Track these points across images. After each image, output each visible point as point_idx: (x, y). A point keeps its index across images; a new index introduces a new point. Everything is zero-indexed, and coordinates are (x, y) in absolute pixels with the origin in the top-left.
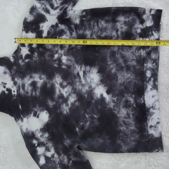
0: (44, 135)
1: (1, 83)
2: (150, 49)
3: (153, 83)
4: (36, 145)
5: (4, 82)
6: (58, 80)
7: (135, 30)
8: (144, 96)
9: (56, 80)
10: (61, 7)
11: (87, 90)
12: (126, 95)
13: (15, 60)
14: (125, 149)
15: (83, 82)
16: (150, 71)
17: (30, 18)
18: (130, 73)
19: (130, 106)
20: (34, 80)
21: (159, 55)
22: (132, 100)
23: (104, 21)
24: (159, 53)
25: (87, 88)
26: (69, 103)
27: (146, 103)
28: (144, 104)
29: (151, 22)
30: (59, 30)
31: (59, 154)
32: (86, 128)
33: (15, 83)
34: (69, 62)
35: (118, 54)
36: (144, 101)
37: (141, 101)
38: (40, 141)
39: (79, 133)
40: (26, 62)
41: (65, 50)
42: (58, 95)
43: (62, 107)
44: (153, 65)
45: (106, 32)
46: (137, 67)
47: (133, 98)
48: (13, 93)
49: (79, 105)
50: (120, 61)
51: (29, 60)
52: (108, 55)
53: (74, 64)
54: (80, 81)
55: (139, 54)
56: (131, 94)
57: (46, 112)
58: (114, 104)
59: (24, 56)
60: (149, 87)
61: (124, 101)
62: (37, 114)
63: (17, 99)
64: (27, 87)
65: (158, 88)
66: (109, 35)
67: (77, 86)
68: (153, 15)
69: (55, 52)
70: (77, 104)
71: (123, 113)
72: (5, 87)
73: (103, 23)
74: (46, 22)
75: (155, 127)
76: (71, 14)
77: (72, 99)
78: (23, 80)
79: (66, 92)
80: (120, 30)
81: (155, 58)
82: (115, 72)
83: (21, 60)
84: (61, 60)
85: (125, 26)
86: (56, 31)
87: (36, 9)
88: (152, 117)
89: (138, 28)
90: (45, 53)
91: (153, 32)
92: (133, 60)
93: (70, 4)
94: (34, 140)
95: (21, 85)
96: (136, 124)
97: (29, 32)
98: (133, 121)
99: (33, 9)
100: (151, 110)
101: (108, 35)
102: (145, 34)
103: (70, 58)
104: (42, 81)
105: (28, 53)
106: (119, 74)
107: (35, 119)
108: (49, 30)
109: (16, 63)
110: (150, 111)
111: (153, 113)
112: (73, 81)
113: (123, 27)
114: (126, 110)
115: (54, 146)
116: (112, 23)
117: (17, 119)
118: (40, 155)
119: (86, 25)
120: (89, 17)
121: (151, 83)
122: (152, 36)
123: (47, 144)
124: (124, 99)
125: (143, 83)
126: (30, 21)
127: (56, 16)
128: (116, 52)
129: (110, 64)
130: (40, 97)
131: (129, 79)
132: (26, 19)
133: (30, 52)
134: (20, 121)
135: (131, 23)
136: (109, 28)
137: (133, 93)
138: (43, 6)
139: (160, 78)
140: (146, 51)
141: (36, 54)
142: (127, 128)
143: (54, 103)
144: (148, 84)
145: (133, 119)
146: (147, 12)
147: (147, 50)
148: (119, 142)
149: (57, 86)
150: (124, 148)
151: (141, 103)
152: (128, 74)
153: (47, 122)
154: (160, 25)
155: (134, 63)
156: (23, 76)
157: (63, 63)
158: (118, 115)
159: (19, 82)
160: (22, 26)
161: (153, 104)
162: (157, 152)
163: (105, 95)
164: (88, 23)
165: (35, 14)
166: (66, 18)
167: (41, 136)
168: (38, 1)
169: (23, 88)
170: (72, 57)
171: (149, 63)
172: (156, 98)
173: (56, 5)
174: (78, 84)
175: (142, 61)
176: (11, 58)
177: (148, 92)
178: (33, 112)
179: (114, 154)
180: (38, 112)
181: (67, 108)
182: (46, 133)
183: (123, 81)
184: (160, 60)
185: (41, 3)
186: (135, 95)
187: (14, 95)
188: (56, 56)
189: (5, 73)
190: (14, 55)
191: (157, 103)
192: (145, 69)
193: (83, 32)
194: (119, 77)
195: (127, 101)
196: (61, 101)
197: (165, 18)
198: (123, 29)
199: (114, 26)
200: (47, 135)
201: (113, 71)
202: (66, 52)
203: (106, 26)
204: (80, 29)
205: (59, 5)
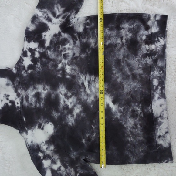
0: (49, 148)
1: (4, 95)
2: (156, 56)
3: (160, 91)
4: (42, 158)
5: (7, 94)
6: (62, 90)
7: (140, 37)
8: (151, 105)
9: (60, 91)
10: (64, 14)
11: (92, 100)
12: (133, 105)
13: (18, 71)
14: (134, 161)
15: (89, 92)
16: (157, 79)
17: (32, 28)
18: (136, 82)
19: (137, 115)
20: (37, 91)
21: (166, 63)
22: (139, 110)
23: (108, 28)
24: (165, 60)
25: (92, 98)
26: (75, 113)
27: (153, 112)
28: (152, 113)
29: (157, 28)
30: (62, 40)
31: (66, 167)
32: (92, 139)
33: (18, 95)
34: (73, 72)
35: (123, 62)
36: (152, 110)
37: (148, 111)
38: (45, 154)
39: (85, 144)
40: (29, 73)
41: (69, 59)
42: (63, 106)
43: (67, 118)
44: (159, 73)
45: (110, 40)
46: (143, 76)
47: (140, 107)
48: (17, 105)
49: (85, 116)
50: (125, 70)
51: (32, 71)
52: (114, 63)
53: (79, 74)
54: (85, 91)
55: (145, 62)
56: (138, 103)
57: (51, 124)
58: (121, 114)
59: (26, 67)
60: (157, 96)
61: (131, 111)
62: (42, 126)
63: (20, 111)
64: (31, 99)
65: (166, 96)
67: (82, 96)
68: (158, 21)
69: (58, 62)
70: (82, 114)
71: (130, 123)
72: (8, 99)
73: (107, 31)
75: (164, 137)
76: (75, 23)
77: (77, 110)
78: (26, 92)
79: (71, 103)
80: (125, 37)
81: (162, 65)
82: (121, 81)
83: (24, 71)
84: (65, 70)
85: (130, 33)
86: (59, 40)
87: (37, 18)
88: (160, 126)
89: (143, 34)
90: (48, 63)
91: (159, 38)
92: (139, 68)
93: (73, 12)
94: (39, 152)
95: (24, 97)
96: (143, 134)
97: (32, 42)
98: (141, 132)
99: (34, 18)
100: (160, 120)
101: (112, 43)
102: (151, 40)
103: (73, 67)
104: (46, 92)
105: (31, 63)
106: (125, 83)
107: (40, 131)
108: (52, 39)
109: (19, 74)
110: (158, 120)
111: (161, 123)
112: (77, 92)
113: (128, 35)
114: (133, 120)
115: (60, 159)
116: (116, 31)
117: (21, 132)
118: (46, 168)
119: (90, 33)
120: (93, 24)
121: (159, 91)
122: (158, 42)
123: (53, 156)
124: (131, 109)
125: (150, 92)
126: (32, 30)
127: (59, 25)
128: (122, 61)
129: (115, 73)
130: (44, 108)
131: (136, 88)
132: (27, 28)
133: (33, 62)
134: (24, 133)
135: (136, 30)
136: (113, 35)
137: (140, 103)
138: (45, 15)
139: (168, 86)
140: (152, 59)
141: (39, 64)
142: (135, 139)
143: (59, 114)
144: (155, 93)
145: (140, 129)
146: (152, 18)
147: (154, 57)
148: (127, 153)
149: (62, 97)
150: (132, 159)
151: (148, 112)
152: (134, 82)
153: (52, 134)
154: (166, 31)
155: (140, 71)
156: (26, 88)
157: (67, 73)
158: (125, 126)
159: (22, 93)
160: (23, 36)
161: (161, 113)
162: (167, 162)
163: (111, 105)
164: (92, 31)
165: (37, 23)
166: (69, 26)
167: (47, 149)
168: (40, 10)
169: (27, 100)
170: (76, 66)
171: (155, 71)
172: (164, 107)
173: (58, 14)
174: (83, 94)
175: (148, 69)
176: (14, 69)
177: (155, 101)
178: (37, 124)
179: (122, 165)
180: (43, 124)
181: (73, 119)
182: (51, 146)
183: (129, 90)
184: (167, 67)
185: (42, 12)
186: (142, 104)
187: (18, 107)
188: (60, 66)
189: (8, 85)
190: (16, 66)
191: (165, 112)
192: (151, 77)
193: (87, 40)
194: (125, 86)
195: (134, 111)
196: (66, 112)
197: (171, 24)
198: (128, 37)
199: (118, 33)
200: (52, 147)
201: (119, 80)
202: (70, 62)
203: (110, 34)
204: (83, 37)
205: (61, 13)
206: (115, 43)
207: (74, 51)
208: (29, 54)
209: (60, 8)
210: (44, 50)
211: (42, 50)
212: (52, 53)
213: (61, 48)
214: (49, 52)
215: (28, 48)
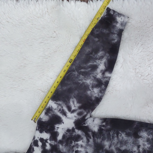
10: (79, 111)
17: (45, 118)
23: (125, 133)
30: (75, 135)
45: (126, 146)
66: (130, 149)
73: (123, 136)
74: (62, 124)
76: (90, 123)
80: (142, 146)
85: (148, 144)
86: (72, 136)
87: (52, 110)
93: (89, 112)
97: (44, 132)
99: (49, 110)
101: (128, 149)
108: (65, 134)
113: (146, 145)
116: (133, 138)
119: (105, 134)
120: (109, 127)
126: (45, 121)
127: (73, 121)
132: (40, 119)
136: (130, 142)
138: (60, 107)
164: (107, 133)
165: (51, 115)
166: (84, 125)
168: (55, 102)
173: (73, 108)
185: (57, 104)
193: (102, 141)
198: (146, 147)
199: (136, 141)
203: (126, 139)
204: (98, 137)
205: (77, 108)
206: (131, 150)
207: (87, 150)
208: (40, 144)
209: (76, 103)
210: (56, 143)
211: (54, 143)
212: (64, 147)
213: (73, 144)
214: (61, 147)
215: (39, 138)
